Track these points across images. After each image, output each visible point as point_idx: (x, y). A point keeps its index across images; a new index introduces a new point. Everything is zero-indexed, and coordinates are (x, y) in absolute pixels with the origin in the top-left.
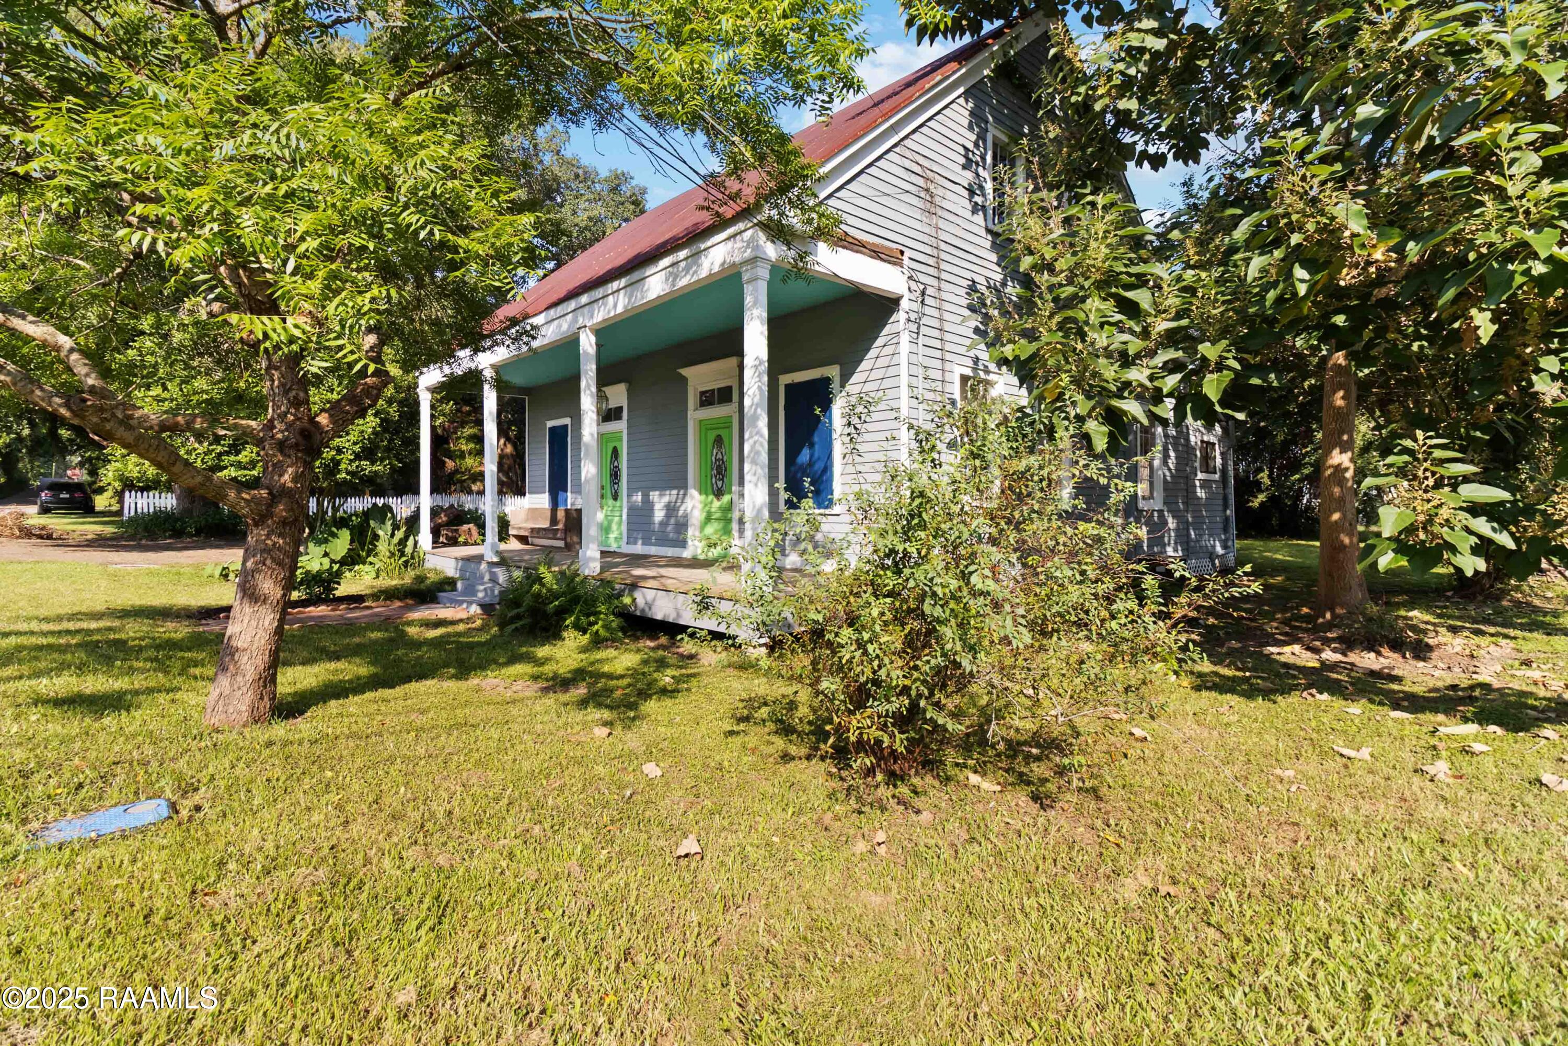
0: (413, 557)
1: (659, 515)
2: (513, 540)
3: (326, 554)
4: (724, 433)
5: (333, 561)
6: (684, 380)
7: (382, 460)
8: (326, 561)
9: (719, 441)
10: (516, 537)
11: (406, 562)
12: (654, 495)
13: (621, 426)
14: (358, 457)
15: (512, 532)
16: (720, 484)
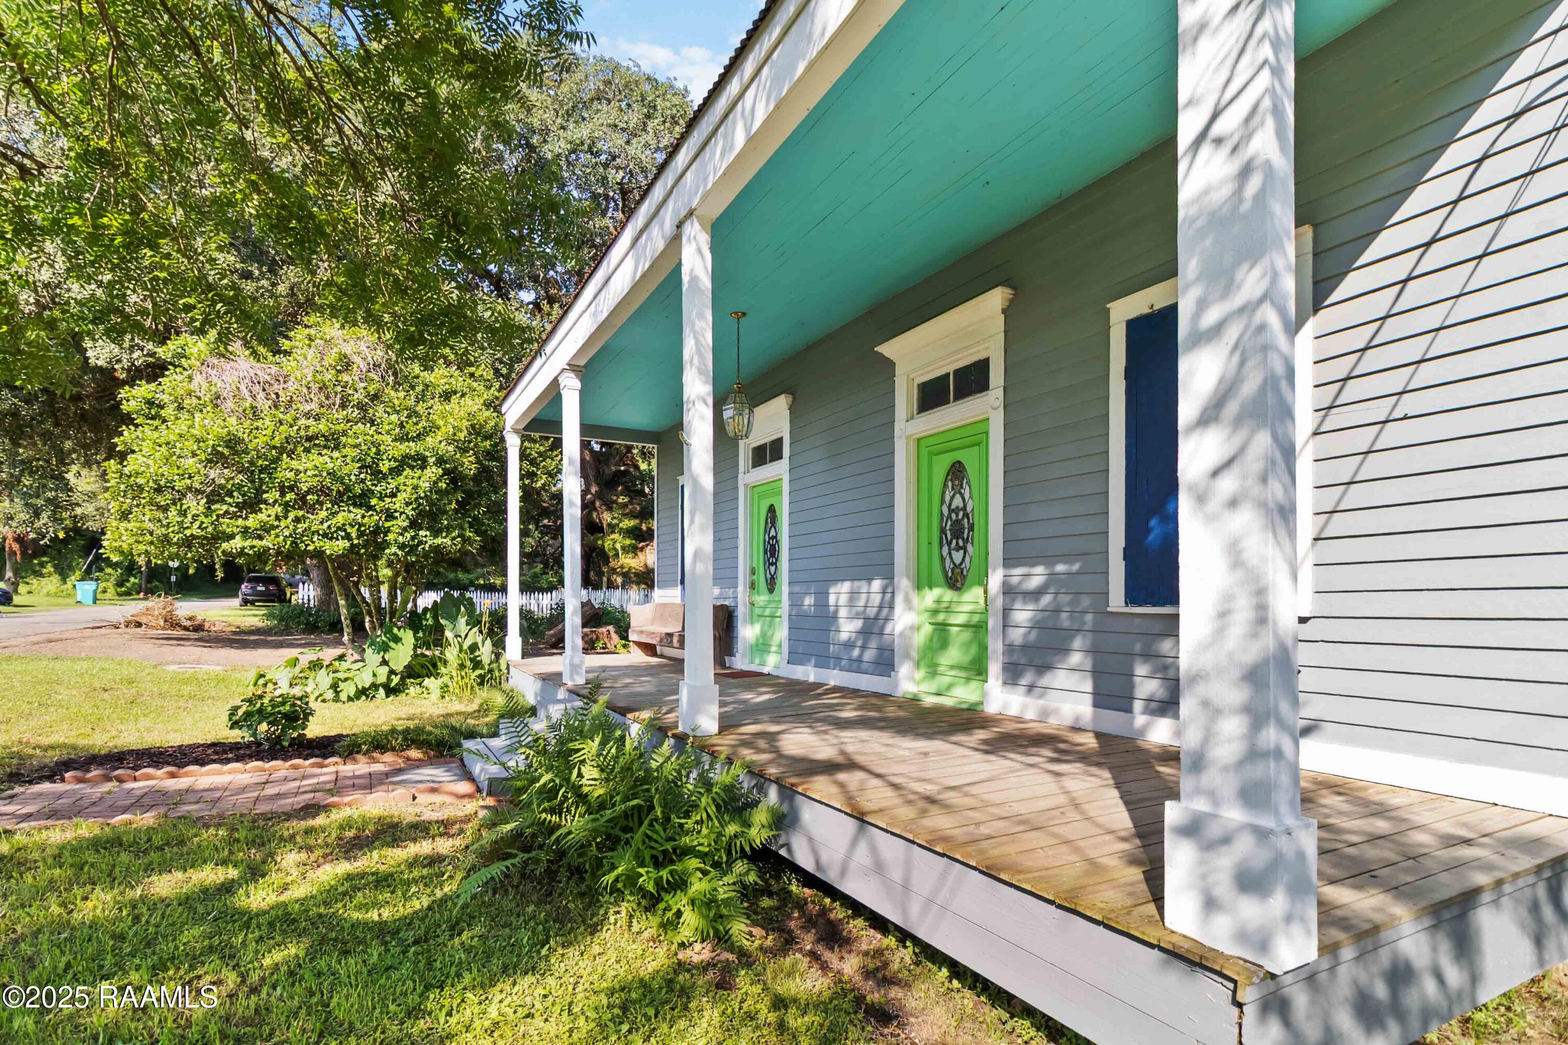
0: (491, 671)
1: (848, 628)
2: (634, 648)
3: (384, 662)
4: (968, 458)
5: (392, 672)
6: (889, 365)
7: (449, 529)
8: (384, 670)
9: (957, 472)
10: (639, 644)
11: (482, 677)
12: (839, 594)
13: (780, 469)
14: (414, 524)
15: (633, 637)
16: (958, 556)
